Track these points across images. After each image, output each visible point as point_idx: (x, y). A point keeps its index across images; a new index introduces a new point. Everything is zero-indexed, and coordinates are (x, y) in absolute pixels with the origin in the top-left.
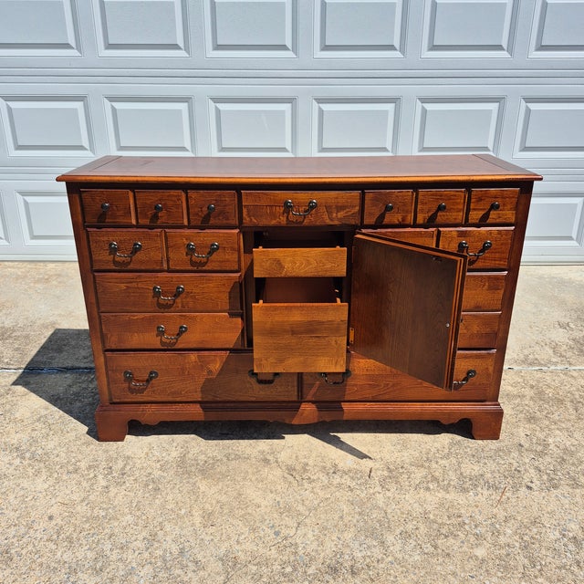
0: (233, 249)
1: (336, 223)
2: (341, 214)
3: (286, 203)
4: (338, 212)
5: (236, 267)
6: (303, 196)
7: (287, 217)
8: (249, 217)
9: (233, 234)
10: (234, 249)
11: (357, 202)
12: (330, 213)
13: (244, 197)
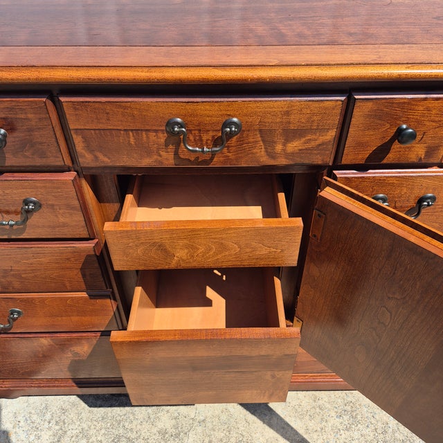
0: (69, 207)
1: (282, 161)
2: (294, 146)
3: (171, 124)
4: (287, 140)
5: (85, 234)
6: (210, 109)
7: (176, 153)
8: (91, 151)
9: (64, 183)
10: (73, 208)
11: (336, 119)
12: (269, 143)
13: (68, 112)
